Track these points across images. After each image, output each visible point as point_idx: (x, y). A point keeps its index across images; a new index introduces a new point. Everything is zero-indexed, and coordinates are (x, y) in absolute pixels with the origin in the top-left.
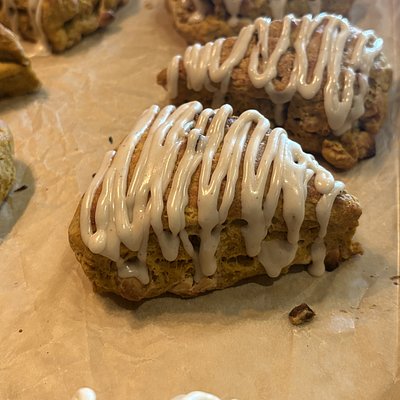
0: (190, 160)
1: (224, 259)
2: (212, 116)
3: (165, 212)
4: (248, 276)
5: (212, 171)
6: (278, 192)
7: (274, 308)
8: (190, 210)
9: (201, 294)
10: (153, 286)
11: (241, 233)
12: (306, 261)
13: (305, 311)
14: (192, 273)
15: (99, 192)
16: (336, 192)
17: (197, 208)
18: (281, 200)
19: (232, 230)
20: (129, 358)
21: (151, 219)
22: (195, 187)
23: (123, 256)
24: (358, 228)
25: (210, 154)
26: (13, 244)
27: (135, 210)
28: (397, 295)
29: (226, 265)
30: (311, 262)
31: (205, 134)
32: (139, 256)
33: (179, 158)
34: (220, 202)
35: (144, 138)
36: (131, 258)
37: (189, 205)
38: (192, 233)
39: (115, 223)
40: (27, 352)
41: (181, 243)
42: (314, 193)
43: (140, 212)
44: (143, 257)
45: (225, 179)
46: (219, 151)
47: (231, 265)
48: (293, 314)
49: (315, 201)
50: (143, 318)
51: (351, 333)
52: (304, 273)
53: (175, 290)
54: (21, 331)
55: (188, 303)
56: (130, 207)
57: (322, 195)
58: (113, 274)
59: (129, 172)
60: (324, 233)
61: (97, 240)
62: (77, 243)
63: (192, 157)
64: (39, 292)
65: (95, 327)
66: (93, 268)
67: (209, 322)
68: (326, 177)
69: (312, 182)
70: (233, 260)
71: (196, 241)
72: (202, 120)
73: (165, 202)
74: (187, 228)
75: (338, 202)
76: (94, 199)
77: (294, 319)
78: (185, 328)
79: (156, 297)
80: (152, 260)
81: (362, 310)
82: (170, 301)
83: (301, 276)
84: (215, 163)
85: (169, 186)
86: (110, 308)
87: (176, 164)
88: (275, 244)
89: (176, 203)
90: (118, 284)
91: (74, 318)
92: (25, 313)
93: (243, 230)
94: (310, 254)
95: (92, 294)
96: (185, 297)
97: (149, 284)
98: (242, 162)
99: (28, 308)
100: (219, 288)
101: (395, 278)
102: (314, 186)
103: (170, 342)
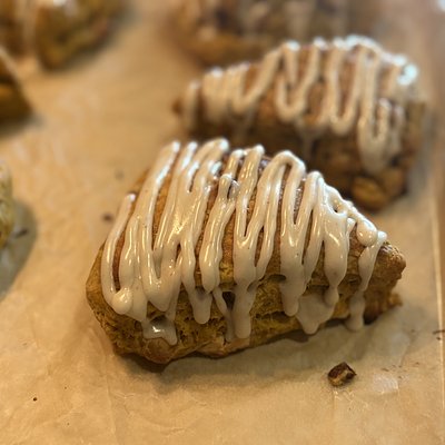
0: (222, 209)
1: (258, 316)
2: (243, 158)
3: (197, 268)
4: (283, 332)
5: (248, 222)
6: (319, 245)
7: (311, 367)
8: (225, 266)
9: (232, 353)
10: (181, 347)
11: (278, 289)
12: (344, 316)
13: (346, 372)
14: (224, 331)
15: (121, 243)
16: (379, 244)
17: (232, 263)
18: (323, 254)
19: (270, 286)
20: (159, 428)
21: (182, 276)
22: (229, 240)
23: (150, 315)
24: (399, 281)
25: (244, 202)
26: (17, 298)
27: (163, 265)
28: (441, 352)
29: (260, 322)
30: (349, 317)
31: (236, 179)
32: (167, 316)
33: (210, 206)
34: (257, 257)
35: (167, 182)
36: (157, 317)
37: (223, 260)
38: (226, 290)
39: (141, 280)
40: (45, 423)
41: (214, 301)
42: (357, 246)
43: (169, 268)
44: (172, 317)
45: (262, 231)
46: (253, 198)
47: (265, 322)
48: (332, 374)
49: (357, 253)
50: (170, 382)
51: (395, 394)
52: (341, 327)
53: (205, 350)
54: (35, 399)
55: (219, 363)
56: (158, 262)
57: (365, 247)
58: (137, 335)
59: (154, 222)
60: (365, 286)
61: (122, 300)
62: (97, 301)
63: (224, 206)
64: (52, 353)
65: (118, 393)
66: (115, 329)
67: (243, 385)
68: (368, 227)
69: (354, 234)
70: (267, 316)
71: (230, 299)
72: (232, 163)
73: (197, 256)
74: (222, 285)
75: (381, 255)
76: (116, 252)
77: (335, 380)
78: (218, 392)
79: (183, 358)
80: (181, 319)
81: (405, 368)
82: (198, 361)
83: (338, 331)
84: (250, 213)
85: (201, 238)
86: (132, 372)
87: (207, 214)
88: (313, 300)
89: (210, 258)
90: (142, 345)
91: (94, 384)
92: (38, 378)
93: (281, 285)
94: (348, 307)
95: (112, 356)
96: (215, 356)
97: (177, 345)
98: (279, 211)
99: (41, 372)
100: (252, 346)
101: (438, 332)
102: (356, 237)
103: (203, 409)
